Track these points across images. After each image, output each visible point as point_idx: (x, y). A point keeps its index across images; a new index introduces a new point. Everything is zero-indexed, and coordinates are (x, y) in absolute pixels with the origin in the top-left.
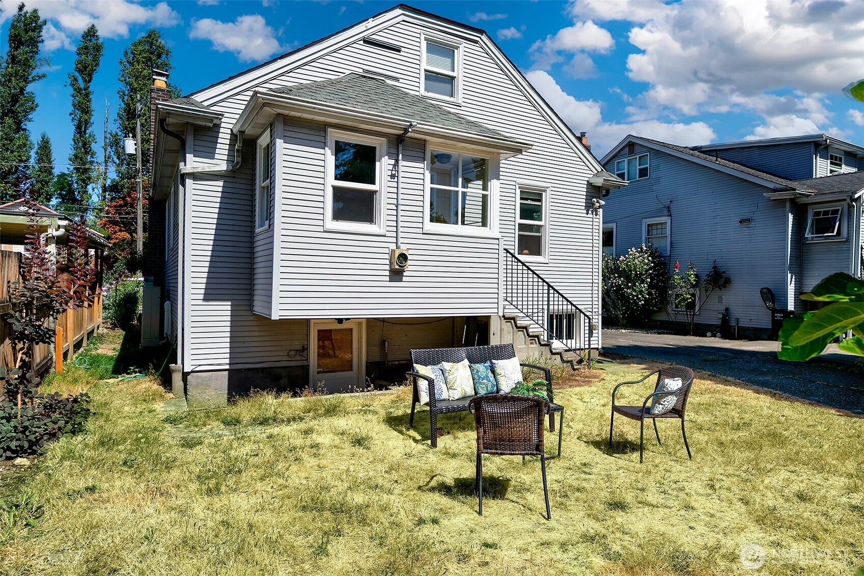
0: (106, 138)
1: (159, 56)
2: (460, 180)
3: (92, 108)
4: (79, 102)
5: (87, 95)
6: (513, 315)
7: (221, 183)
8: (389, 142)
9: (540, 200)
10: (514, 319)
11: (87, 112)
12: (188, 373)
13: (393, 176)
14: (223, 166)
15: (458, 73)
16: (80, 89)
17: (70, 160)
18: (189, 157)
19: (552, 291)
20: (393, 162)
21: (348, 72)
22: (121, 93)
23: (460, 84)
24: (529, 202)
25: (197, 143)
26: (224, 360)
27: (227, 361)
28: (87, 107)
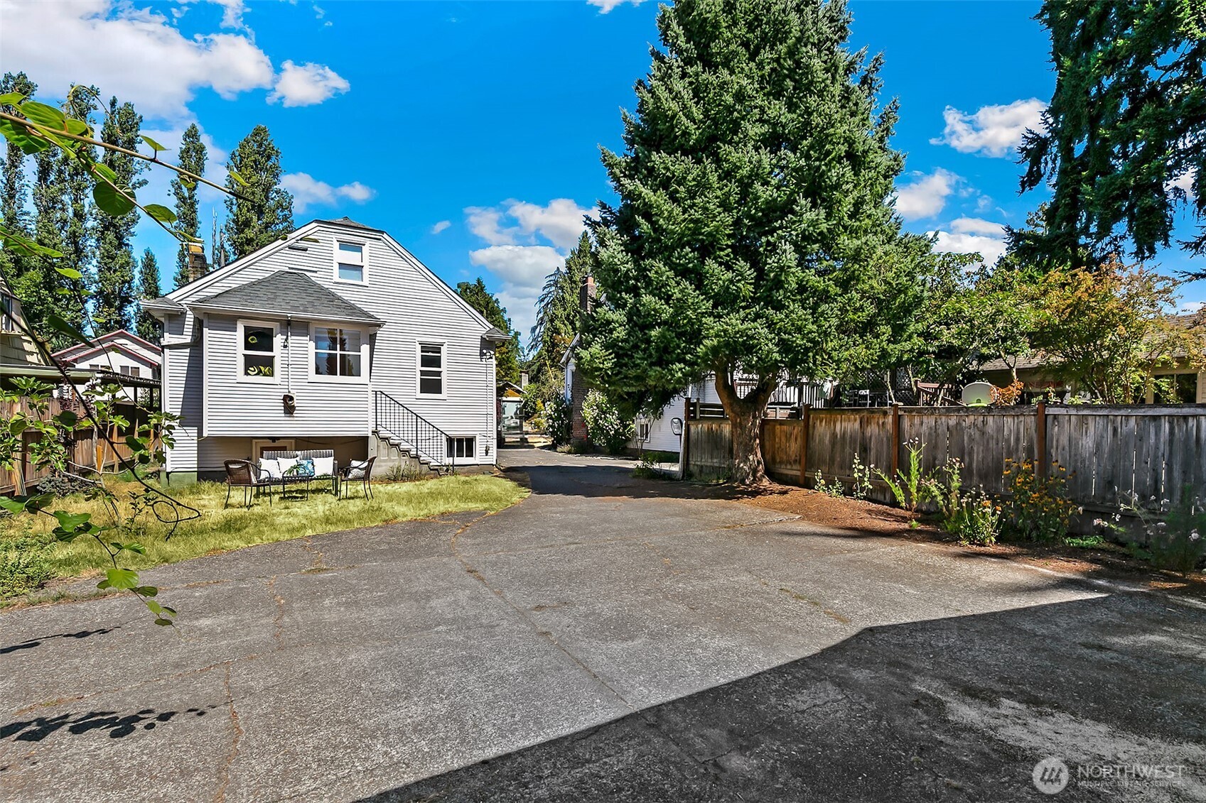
0: (214, 254)
1: (269, 158)
2: (338, 346)
3: (199, 219)
4: (184, 213)
5: (192, 205)
6: (387, 436)
7: (188, 350)
8: (281, 325)
9: (440, 352)
10: (387, 439)
11: (192, 225)
12: (170, 473)
13: (285, 346)
14: (188, 340)
15: (366, 264)
16: (185, 198)
17: (176, 279)
18: (166, 335)
19: (419, 420)
20: (285, 337)
21: (276, 271)
22: (228, 203)
23: (366, 271)
24: (430, 354)
25: (171, 325)
26: (193, 465)
27: (196, 466)
28: (192, 219)
